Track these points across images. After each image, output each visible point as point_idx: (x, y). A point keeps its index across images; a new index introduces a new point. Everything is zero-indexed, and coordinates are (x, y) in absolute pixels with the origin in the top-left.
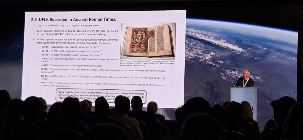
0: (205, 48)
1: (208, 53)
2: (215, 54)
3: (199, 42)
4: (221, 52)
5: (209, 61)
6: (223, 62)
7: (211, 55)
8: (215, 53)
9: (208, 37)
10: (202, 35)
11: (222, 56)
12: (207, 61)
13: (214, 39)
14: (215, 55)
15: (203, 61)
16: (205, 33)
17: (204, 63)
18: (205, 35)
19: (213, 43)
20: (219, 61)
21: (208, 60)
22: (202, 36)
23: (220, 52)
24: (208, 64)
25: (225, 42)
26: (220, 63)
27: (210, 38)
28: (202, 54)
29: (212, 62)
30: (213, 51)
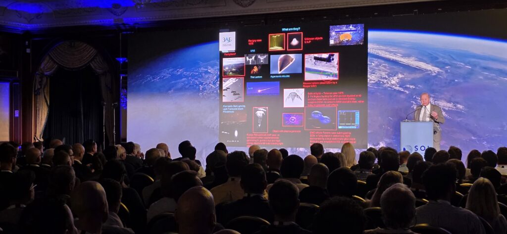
0: (390, 69)
1: (395, 76)
2: (403, 76)
3: (383, 62)
4: (411, 74)
5: (396, 86)
6: (414, 87)
7: (398, 78)
9: (394, 54)
10: (386, 51)
11: (413, 79)
12: (394, 86)
13: (402, 57)
14: (404, 78)
15: (388, 87)
16: (390, 49)
17: (390, 89)
18: (390, 52)
19: (401, 62)
20: (408, 86)
21: (395, 84)
22: (387, 53)
23: (409, 73)
24: (395, 90)
25: (416, 60)
26: (409, 88)
27: (396, 55)
28: (387, 77)
29: (400, 87)
30: (401, 73)
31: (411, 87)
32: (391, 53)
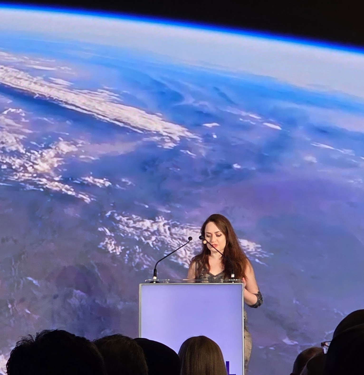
0: (34, 124)
1: (47, 147)
2: (73, 148)
3: (9, 101)
4: (99, 142)
5: (51, 180)
6: (108, 184)
7: (57, 155)
8: (75, 144)
9: (46, 79)
10: (21, 70)
11: (104, 158)
12: (44, 180)
13: (71, 88)
14: (77, 154)
15: (26, 181)
16: (32, 62)
17: (32, 187)
18: (33, 72)
19: (66, 103)
20: (90, 179)
21: (48, 174)
22: (21, 74)
23: (95, 141)
24: (47, 191)
25: (113, 101)
26: (94, 186)
27: (51, 82)
28: (22, 151)
29: (64, 181)
30: (67, 139)
31: (100, 182)
32: (34, 76)
